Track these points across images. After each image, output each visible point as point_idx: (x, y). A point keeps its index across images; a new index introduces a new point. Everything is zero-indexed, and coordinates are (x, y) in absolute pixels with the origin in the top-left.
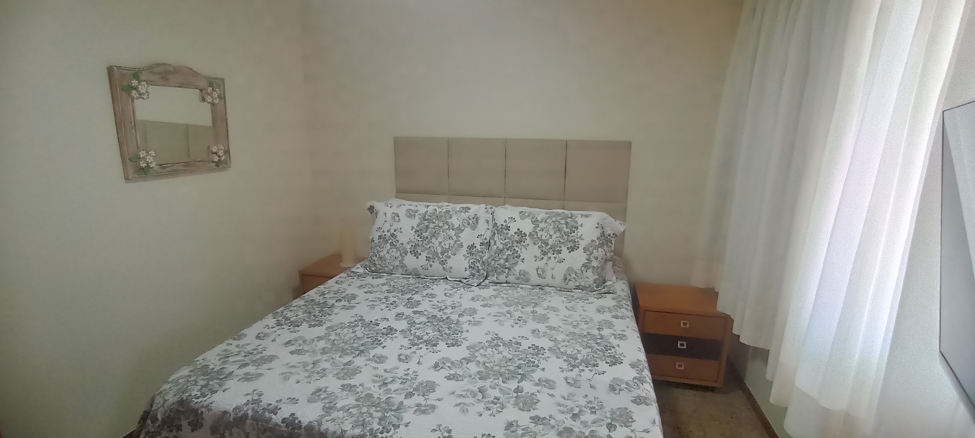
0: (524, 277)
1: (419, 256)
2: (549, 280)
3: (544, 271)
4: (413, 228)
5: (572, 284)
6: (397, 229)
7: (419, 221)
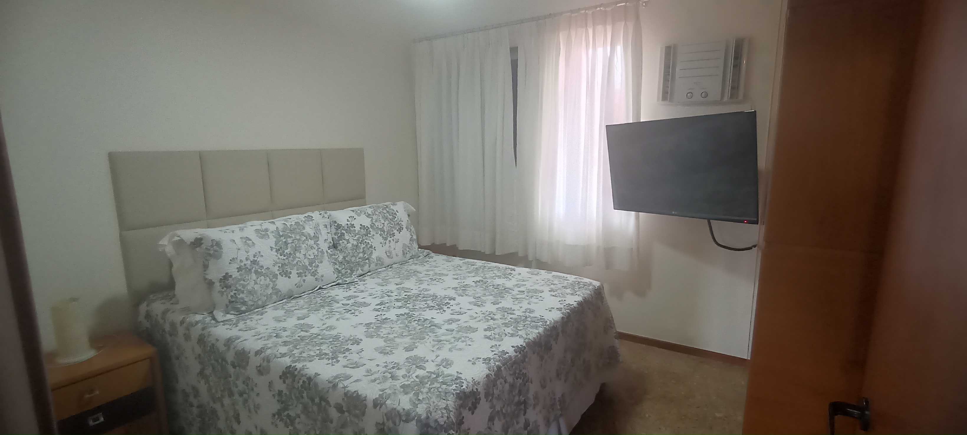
0: (380, 262)
1: (290, 275)
2: (395, 259)
3: (390, 252)
4: (272, 248)
5: (408, 256)
6: (256, 254)
7: (275, 239)
